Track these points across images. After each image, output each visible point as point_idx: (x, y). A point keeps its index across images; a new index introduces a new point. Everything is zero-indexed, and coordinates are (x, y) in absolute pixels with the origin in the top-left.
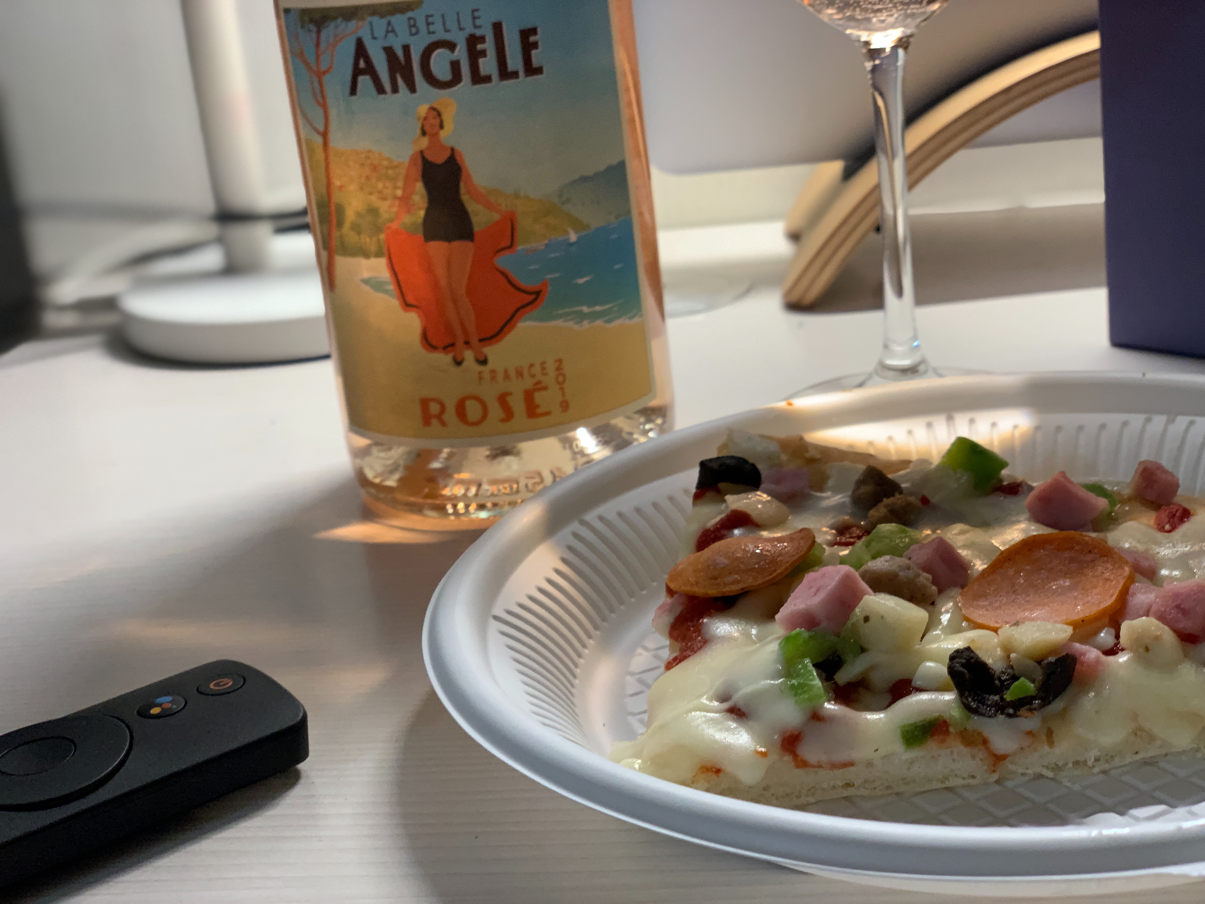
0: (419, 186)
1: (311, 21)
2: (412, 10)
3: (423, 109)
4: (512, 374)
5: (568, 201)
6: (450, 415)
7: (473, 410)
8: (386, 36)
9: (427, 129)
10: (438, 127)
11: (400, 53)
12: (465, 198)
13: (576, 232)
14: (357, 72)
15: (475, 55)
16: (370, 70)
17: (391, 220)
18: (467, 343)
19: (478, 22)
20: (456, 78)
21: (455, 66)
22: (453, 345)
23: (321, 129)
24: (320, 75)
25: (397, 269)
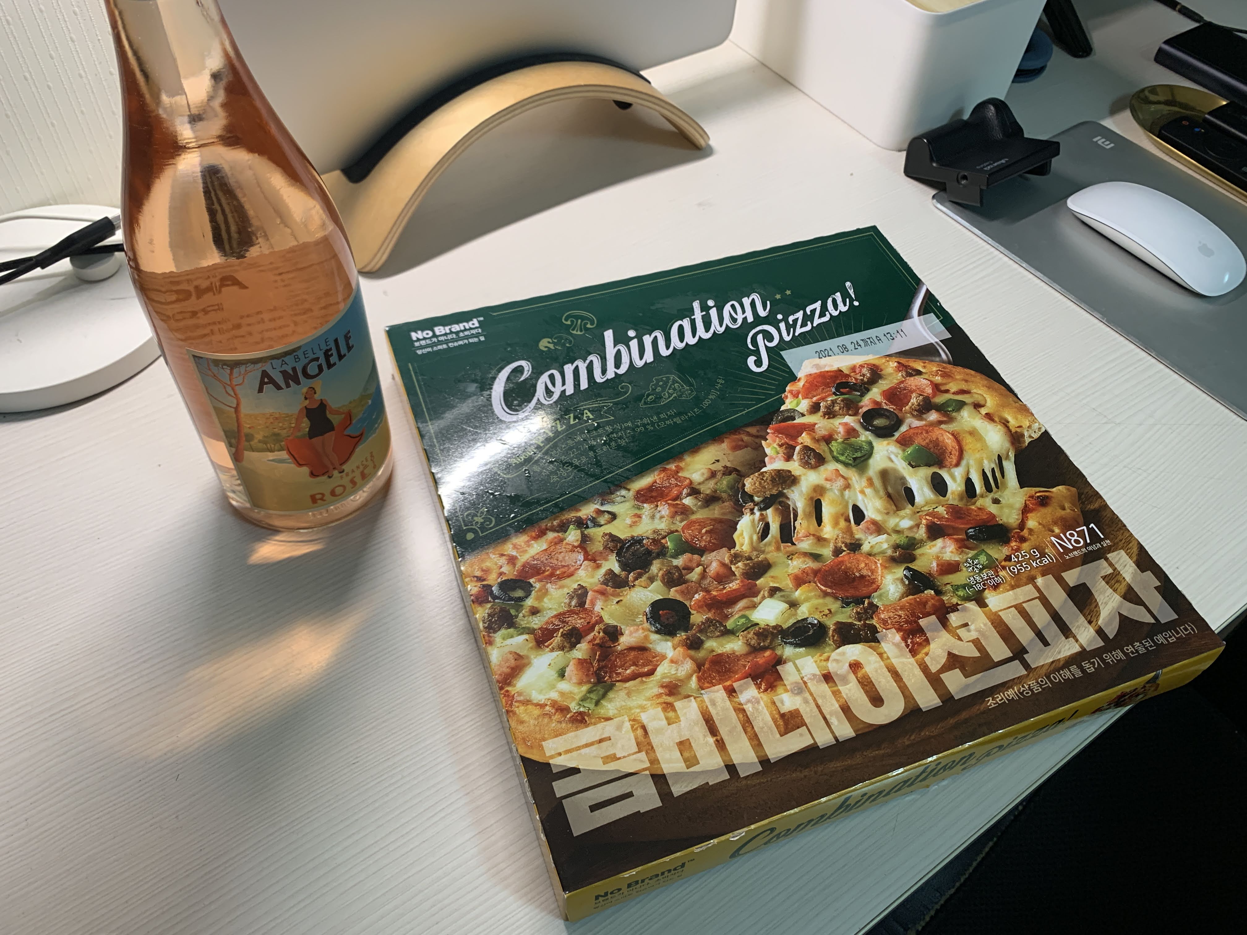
0: (306, 420)
2: (296, 351)
3: (305, 390)
4: (355, 469)
6: (328, 496)
7: (339, 490)
8: (281, 366)
9: (308, 397)
10: (313, 394)
11: (291, 372)
12: (329, 416)
14: (263, 384)
15: (327, 357)
16: (272, 381)
17: (288, 436)
18: (334, 469)
19: (327, 343)
20: (320, 370)
21: (320, 367)
22: (326, 472)
23: (234, 406)
24: (233, 386)
25: (293, 453)
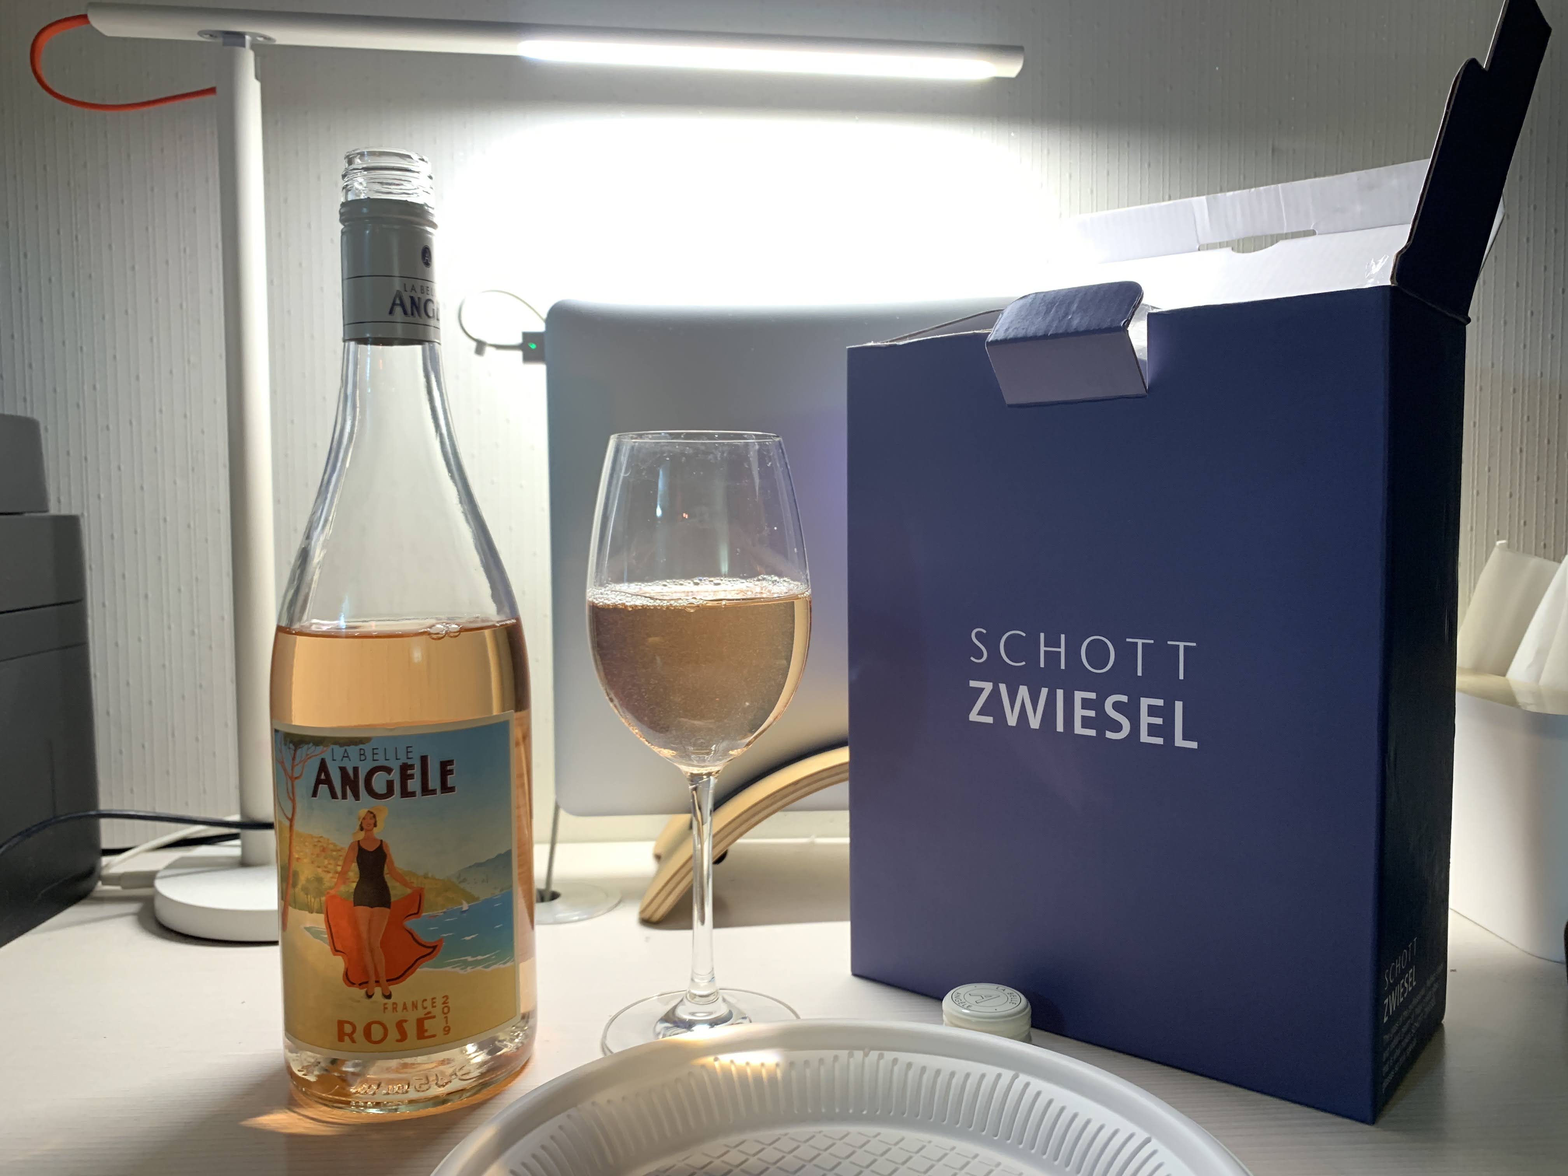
0: (355, 866)
1: (291, 742)
2: (364, 744)
3: (363, 812)
4: (409, 1006)
5: (464, 880)
6: (359, 1035)
7: (377, 1032)
8: (342, 760)
9: (364, 826)
10: (373, 825)
11: (351, 772)
12: (387, 877)
13: (468, 903)
14: (318, 782)
15: (405, 777)
16: (328, 781)
17: (331, 888)
18: (377, 982)
19: (410, 755)
20: (390, 792)
21: (390, 784)
22: (367, 982)
23: (290, 816)
24: (293, 779)
25: (332, 924)
